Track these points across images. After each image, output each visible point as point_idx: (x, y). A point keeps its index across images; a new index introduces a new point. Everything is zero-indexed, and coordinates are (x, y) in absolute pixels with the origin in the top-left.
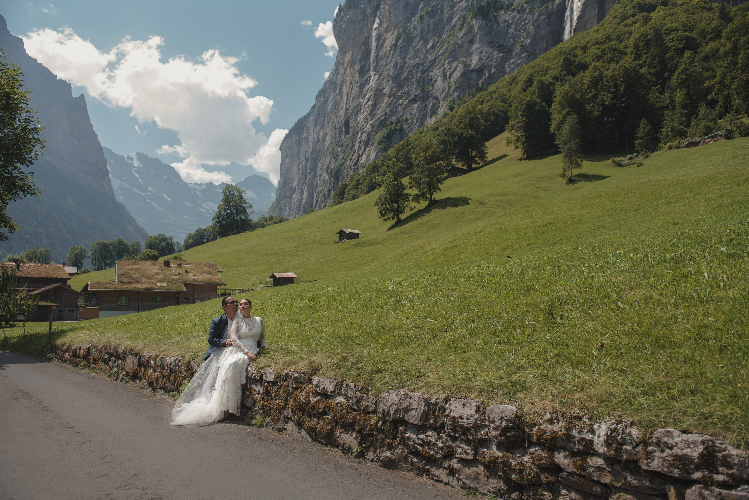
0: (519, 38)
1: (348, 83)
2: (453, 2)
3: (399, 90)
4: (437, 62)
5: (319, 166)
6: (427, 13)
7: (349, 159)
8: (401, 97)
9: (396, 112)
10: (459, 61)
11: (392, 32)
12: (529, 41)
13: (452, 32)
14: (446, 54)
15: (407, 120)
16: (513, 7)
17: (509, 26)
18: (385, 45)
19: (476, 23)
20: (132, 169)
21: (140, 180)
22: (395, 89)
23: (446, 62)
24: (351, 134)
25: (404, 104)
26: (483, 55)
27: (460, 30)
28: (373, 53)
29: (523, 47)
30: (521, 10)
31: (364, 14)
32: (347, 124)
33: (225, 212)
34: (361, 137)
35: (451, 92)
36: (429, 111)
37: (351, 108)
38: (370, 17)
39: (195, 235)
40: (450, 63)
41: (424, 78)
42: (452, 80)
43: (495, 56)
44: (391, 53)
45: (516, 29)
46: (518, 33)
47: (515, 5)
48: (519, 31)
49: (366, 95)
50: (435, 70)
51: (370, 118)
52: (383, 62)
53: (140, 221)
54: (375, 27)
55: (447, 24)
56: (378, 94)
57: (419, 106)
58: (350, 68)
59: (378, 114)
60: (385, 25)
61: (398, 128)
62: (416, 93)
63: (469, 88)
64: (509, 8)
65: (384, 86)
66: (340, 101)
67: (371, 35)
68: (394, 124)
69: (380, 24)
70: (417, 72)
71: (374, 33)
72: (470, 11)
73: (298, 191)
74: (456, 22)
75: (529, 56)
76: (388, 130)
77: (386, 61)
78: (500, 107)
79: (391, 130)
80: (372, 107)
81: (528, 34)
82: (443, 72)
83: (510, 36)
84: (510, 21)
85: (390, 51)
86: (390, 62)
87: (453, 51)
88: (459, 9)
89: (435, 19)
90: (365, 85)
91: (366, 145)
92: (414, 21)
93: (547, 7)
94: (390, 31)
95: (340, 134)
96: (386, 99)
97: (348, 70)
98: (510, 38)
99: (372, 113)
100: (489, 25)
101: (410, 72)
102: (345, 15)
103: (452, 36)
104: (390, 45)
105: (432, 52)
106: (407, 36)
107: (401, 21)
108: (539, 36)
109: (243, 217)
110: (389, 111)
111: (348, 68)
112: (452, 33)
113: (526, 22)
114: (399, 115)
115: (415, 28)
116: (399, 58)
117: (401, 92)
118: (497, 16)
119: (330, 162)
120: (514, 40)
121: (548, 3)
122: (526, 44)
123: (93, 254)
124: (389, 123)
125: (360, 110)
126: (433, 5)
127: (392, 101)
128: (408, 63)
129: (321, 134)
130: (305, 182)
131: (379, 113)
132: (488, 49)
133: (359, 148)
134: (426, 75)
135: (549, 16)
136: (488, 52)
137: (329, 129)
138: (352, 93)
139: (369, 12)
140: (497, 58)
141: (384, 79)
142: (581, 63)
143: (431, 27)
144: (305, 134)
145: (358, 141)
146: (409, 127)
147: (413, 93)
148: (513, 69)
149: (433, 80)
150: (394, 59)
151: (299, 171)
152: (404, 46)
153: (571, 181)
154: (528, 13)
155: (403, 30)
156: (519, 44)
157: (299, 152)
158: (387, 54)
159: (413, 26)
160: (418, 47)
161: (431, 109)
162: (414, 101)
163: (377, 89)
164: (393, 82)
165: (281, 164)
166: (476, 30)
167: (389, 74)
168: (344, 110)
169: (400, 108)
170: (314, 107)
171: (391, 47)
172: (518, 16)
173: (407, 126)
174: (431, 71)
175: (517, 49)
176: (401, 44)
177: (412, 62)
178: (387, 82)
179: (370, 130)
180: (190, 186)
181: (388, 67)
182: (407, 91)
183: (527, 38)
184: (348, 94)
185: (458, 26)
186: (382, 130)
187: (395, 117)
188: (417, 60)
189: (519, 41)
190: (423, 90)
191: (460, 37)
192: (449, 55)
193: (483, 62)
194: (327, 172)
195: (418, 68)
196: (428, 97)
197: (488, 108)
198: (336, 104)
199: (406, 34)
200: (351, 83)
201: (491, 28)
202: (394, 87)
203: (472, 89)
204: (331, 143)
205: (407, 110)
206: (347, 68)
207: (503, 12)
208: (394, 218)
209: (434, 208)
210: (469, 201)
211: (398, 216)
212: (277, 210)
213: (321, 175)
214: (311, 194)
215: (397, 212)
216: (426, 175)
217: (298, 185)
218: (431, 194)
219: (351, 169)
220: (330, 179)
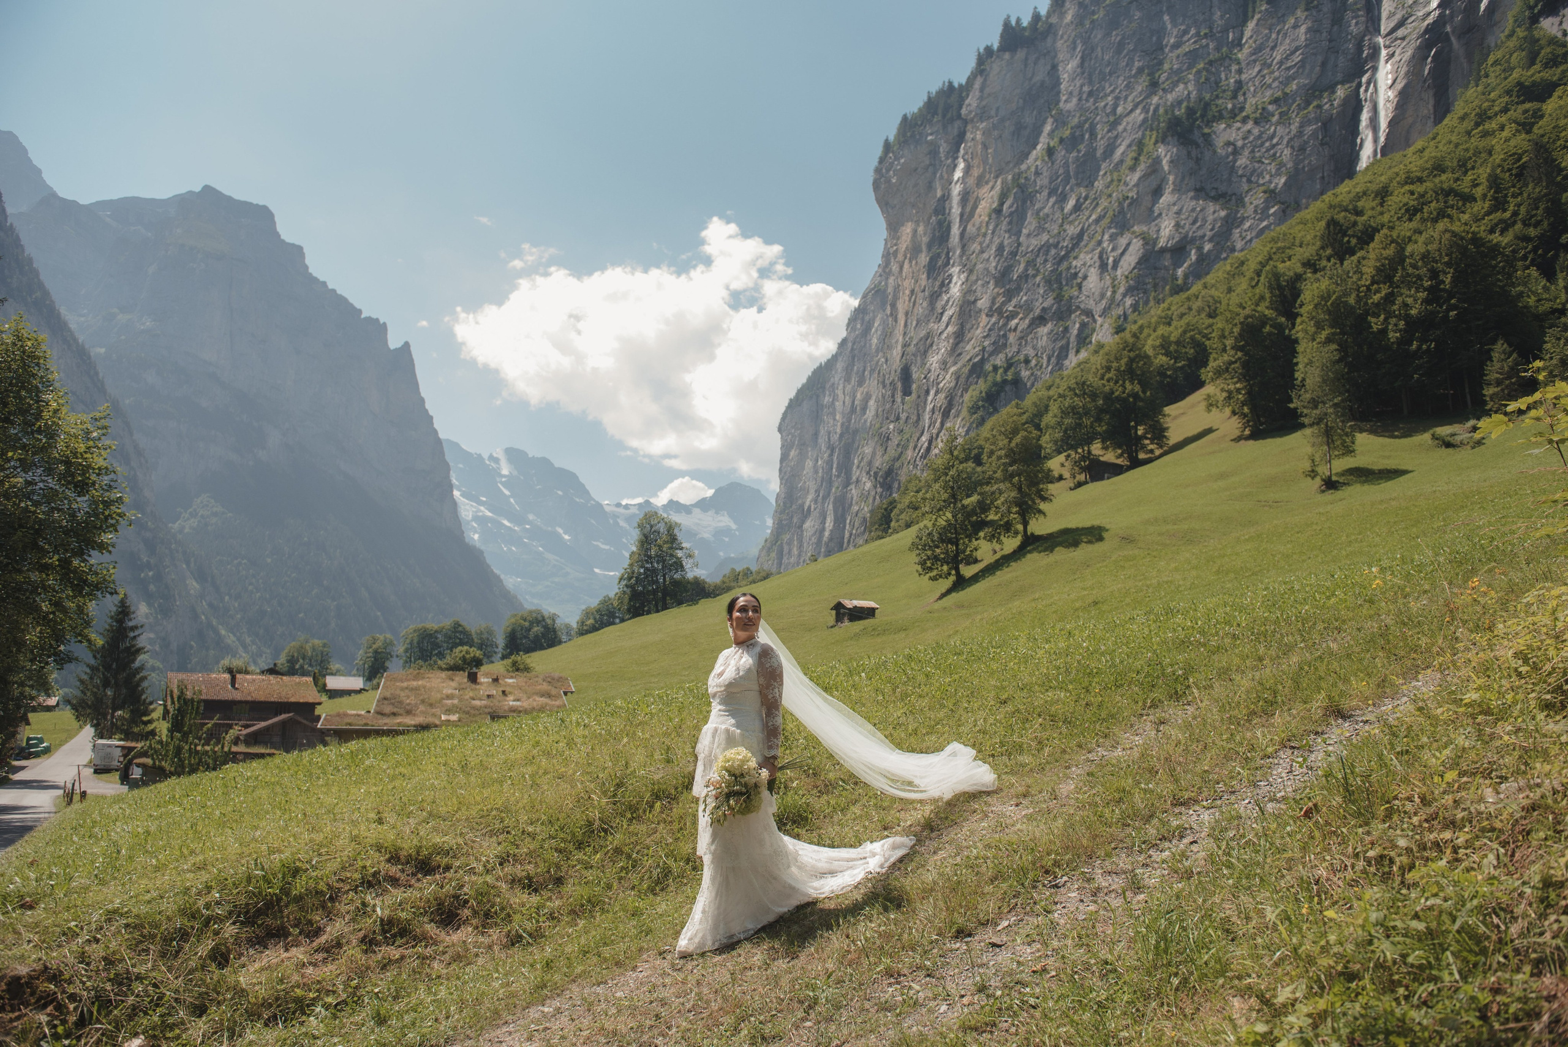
0: (1261, 175)
1: (907, 292)
2: (1115, 114)
3: (1010, 301)
4: (1086, 238)
5: (856, 461)
6: (1061, 140)
7: (911, 445)
8: (1013, 315)
9: (1005, 345)
10: (1134, 233)
11: (991, 184)
12: (1283, 180)
13: (1115, 175)
14: (1105, 222)
15: (1027, 361)
16: (1244, 114)
17: (1236, 152)
18: (978, 211)
19: (1165, 154)
20: (498, 479)
21: (512, 500)
22: (1001, 299)
23: (1106, 237)
24: (914, 395)
25: (1020, 328)
26: (1183, 217)
27: (1133, 169)
28: (955, 230)
29: (1272, 195)
30: (1263, 118)
31: (934, 153)
32: (906, 375)
33: (641, 567)
34: (934, 399)
35: (1118, 297)
36: (1073, 339)
37: (914, 342)
38: (947, 159)
39: (598, 611)
40: (1113, 238)
41: (1061, 274)
42: (1119, 272)
43: (1210, 218)
44: (991, 227)
45: (1253, 159)
46: (1257, 165)
47: (1248, 109)
48: (1260, 162)
49: (942, 314)
50: (1082, 256)
51: (951, 360)
52: (975, 247)
53: (511, 582)
54: (956, 178)
55: (1104, 160)
56: (967, 309)
57: (1052, 331)
58: (910, 262)
59: (968, 352)
60: (976, 172)
61: (1009, 378)
62: (1045, 305)
63: (1155, 286)
64: (1236, 115)
65: (979, 294)
66: (894, 328)
67: (949, 195)
68: (1001, 371)
69: (967, 171)
70: (1046, 261)
71: (956, 190)
72: (1152, 130)
73: (815, 514)
74: (1123, 153)
75: (1284, 211)
76: (989, 383)
77: (981, 244)
78: (1206, 328)
79: (995, 384)
80: (956, 338)
81: (1281, 165)
82: (1100, 257)
83: (1240, 172)
84: (1240, 143)
85: (988, 223)
86: (988, 246)
87: (1119, 213)
88: (1129, 127)
89: (1079, 151)
90: (940, 295)
91: (946, 414)
92: (1036, 160)
93: (1319, 107)
94: (987, 183)
95: (893, 396)
96: (984, 320)
97: (906, 266)
98: (1241, 176)
99: (955, 350)
100: (1194, 154)
101: (1030, 263)
102: (897, 158)
103: (1115, 183)
104: (987, 211)
105: (1076, 220)
106: (1023, 192)
107: (1009, 162)
108: (1304, 167)
109: (676, 577)
110: (989, 345)
111: (907, 261)
112: (1115, 177)
113: (1275, 141)
114: (1010, 351)
115: (1037, 173)
116: (1007, 236)
117: (1014, 302)
118: (1209, 135)
119: (874, 454)
120: (1249, 181)
121: (1321, 97)
122: (1276, 187)
124: (991, 368)
125: (931, 345)
126: (1073, 124)
127: (994, 324)
128: (1025, 245)
129: (859, 396)
130: (829, 495)
131: (971, 349)
132: (1193, 203)
133: (932, 424)
134: (1065, 265)
135: (1326, 125)
136: (1193, 210)
137: (872, 385)
138: (916, 311)
139: (943, 148)
140: (1215, 220)
141: (977, 280)
142: (1370, 226)
143: (1072, 168)
144: (827, 399)
145: (929, 407)
146: (1032, 374)
147: (1037, 304)
148: (1251, 240)
149: (1080, 275)
150: (996, 238)
151: (816, 472)
152: (1016, 211)
153: (1330, 485)
154: (1278, 123)
155: (1013, 178)
156: (1262, 188)
157: (816, 435)
158: (983, 230)
159: (1033, 169)
160: (1046, 210)
161: (1078, 335)
162: (1041, 320)
163: (964, 302)
164: (996, 285)
165: (782, 461)
166: (1166, 168)
167: (987, 269)
168: (899, 347)
169: (1012, 338)
170: (843, 343)
171: (990, 216)
172: (1256, 131)
173: (1028, 373)
174: (1076, 258)
175: (1255, 200)
176: (1011, 207)
177: (1035, 242)
178: (983, 286)
179: (953, 384)
180: (607, 509)
181: (985, 255)
182: (1026, 301)
183: (1278, 174)
184: (907, 314)
185: (1129, 162)
186: (976, 383)
187: (1002, 356)
188: (1045, 237)
189: (1261, 181)
190: (1059, 298)
191: (1133, 183)
192: (1111, 222)
193: (1183, 231)
194: (868, 473)
195: (1047, 253)
196: (1070, 312)
197: (1180, 331)
198: (887, 335)
199: (1019, 186)
200: (912, 291)
201: (1198, 160)
202: (998, 294)
203: (1163, 288)
204: (877, 415)
205: (1026, 341)
206: (903, 262)
207: (1223, 126)
208: (949, 574)
209: (1030, 552)
210: (1105, 535)
211: (957, 569)
212: (773, 555)
213: (858, 481)
214: (840, 521)
215: (955, 562)
216: (1013, 485)
217: (816, 501)
218: (1025, 524)
219: (915, 466)
220: (875, 487)
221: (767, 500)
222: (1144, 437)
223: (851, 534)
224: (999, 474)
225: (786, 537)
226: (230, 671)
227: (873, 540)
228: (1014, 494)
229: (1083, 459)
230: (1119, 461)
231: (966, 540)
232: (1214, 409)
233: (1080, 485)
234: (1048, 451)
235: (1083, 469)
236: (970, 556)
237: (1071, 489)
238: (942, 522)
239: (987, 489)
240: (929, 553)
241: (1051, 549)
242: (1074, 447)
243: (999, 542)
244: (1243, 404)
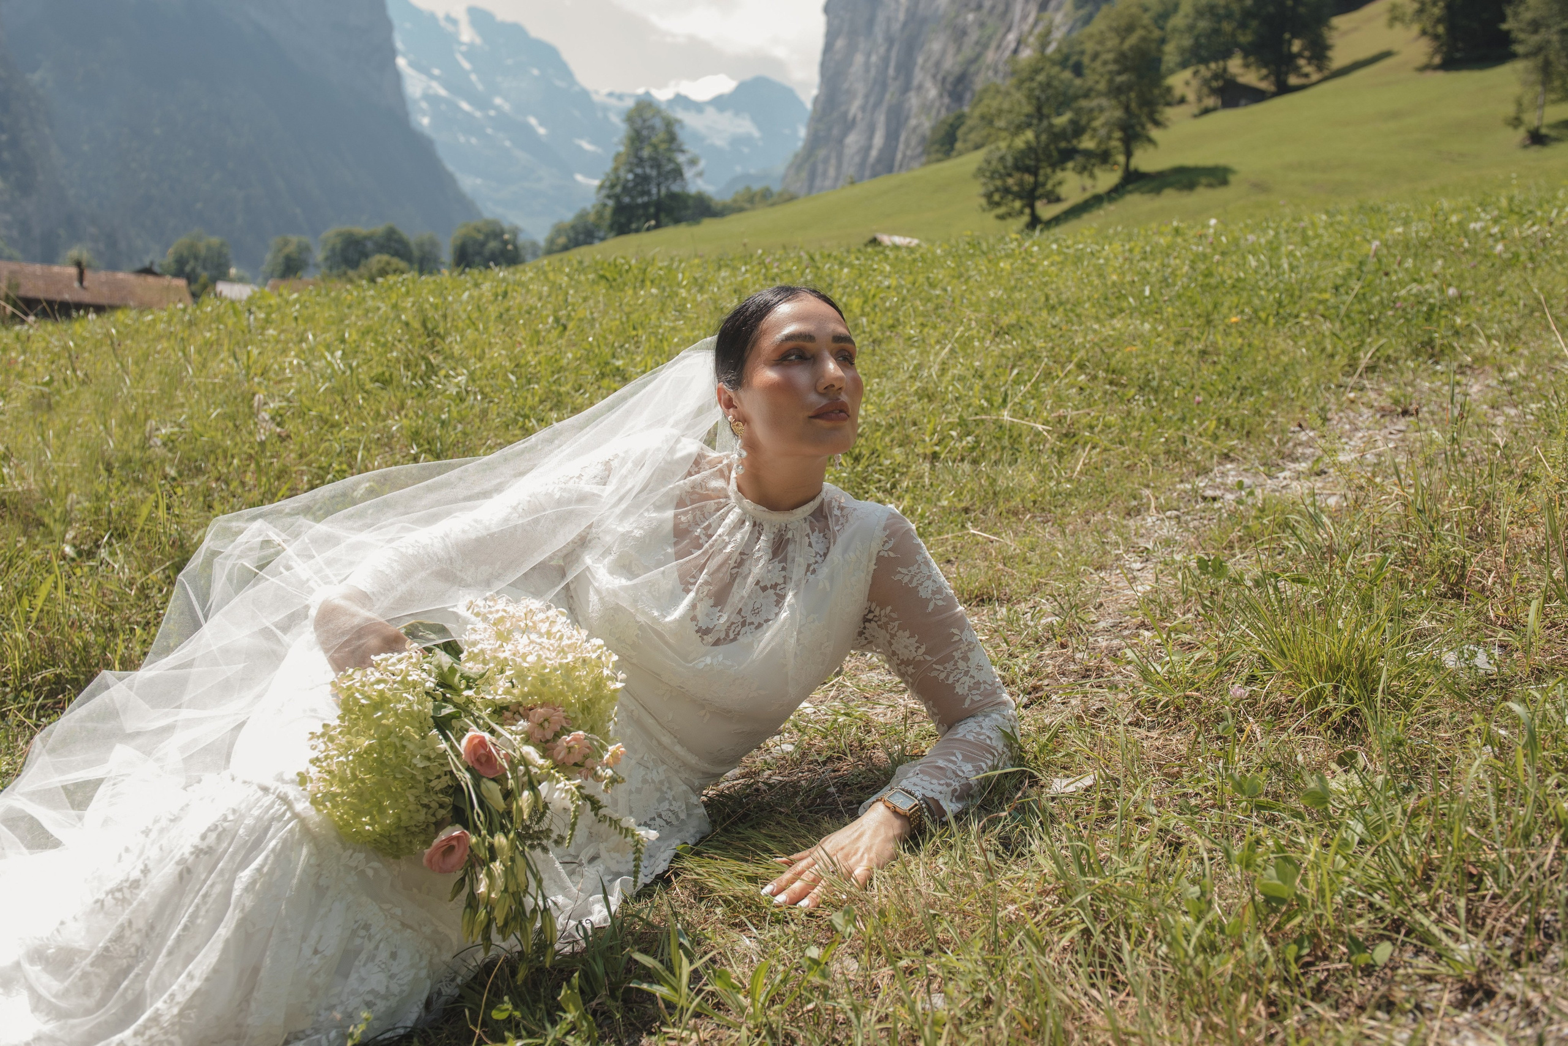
5: (920, 60)
20: (456, 48)
21: (473, 77)
33: (631, 171)
39: (573, 227)
73: (861, 126)
109: (676, 188)
119: (944, 52)
123: (327, 259)
130: (881, 102)
133: (1024, 17)
151: (868, 71)
157: (871, 22)
165: (825, 52)
180: (596, 98)
194: (934, 77)
208: (1021, 212)
209: (1130, 192)
210: (1232, 178)
211: (1032, 207)
212: (804, 175)
213: (920, 87)
214: (892, 137)
215: (1030, 196)
216: (1120, 102)
217: (863, 108)
218: (1129, 154)
219: (996, 72)
220: (941, 96)
221: (801, 104)
222: (1299, 55)
223: (904, 156)
224: (1102, 86)
225: (822, 153)
226: (79, 264)
227: (929, 163)
228: (1118, 113)
229: (1216, 76)
230: (1264, 85)
231: (1049, 170)
232: (1398, 26)
233: (1206, 111)
234: (1171, 65)
235: (1214, 92)
236: (1052, 192)
237: (1196, 116)
238: (1020, 143)
239: (1084, 103)
240: (999, 183)
241: (1158, 190)
242: (1204, 61)
243: (1092, 176)
244: (1439, 21)
